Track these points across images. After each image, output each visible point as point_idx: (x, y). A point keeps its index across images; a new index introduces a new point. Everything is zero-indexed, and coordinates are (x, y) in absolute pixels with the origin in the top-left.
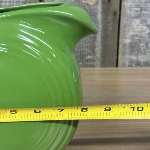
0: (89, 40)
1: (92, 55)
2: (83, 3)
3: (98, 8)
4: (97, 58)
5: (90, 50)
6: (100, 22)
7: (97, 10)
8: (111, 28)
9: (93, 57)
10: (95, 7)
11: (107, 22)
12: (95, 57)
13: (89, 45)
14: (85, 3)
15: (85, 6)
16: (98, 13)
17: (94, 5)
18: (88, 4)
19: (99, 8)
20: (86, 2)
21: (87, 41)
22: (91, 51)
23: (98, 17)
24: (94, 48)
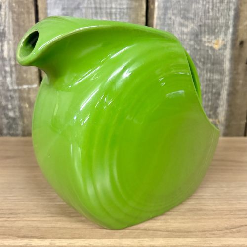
0: (210, 98)
1: (212, 118)
2: (205, 47)
3: (225, 54)
4: (219, 121)
5: (211, 111)
6: (227, 73)
7: (224, 56)
8: (241, 82)
9: (214, 120)
10: (221, 52)
11: (237, 73)
12: (217, 120)
13: (210, 103)
14: (208, 47)
15: (208, 51)
16: (225, 60)
17: (220, 50)
18: (212, 48)
19: (228, 53)
20: (210, 45)
21: (207, 99)
22: (211, 113)
23: (224, 66)
24: (217, 108)
